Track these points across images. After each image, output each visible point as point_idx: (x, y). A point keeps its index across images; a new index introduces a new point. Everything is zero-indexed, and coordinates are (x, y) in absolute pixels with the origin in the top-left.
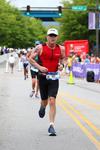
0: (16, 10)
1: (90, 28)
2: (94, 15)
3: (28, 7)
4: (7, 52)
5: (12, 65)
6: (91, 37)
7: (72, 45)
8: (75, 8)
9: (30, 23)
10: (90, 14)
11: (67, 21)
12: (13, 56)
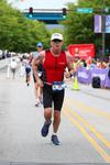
0: (19, 12)
1: (96, 31)
2: (100, 17)
3: (31, 9)
4: (8, 56)
5: (13, 71)
6: (97, 41)
7: (77, 50)
8: (80, 10)
9: (33, 26)
10: (96, 16)
11: (72, 24)
12: (14, 61)
